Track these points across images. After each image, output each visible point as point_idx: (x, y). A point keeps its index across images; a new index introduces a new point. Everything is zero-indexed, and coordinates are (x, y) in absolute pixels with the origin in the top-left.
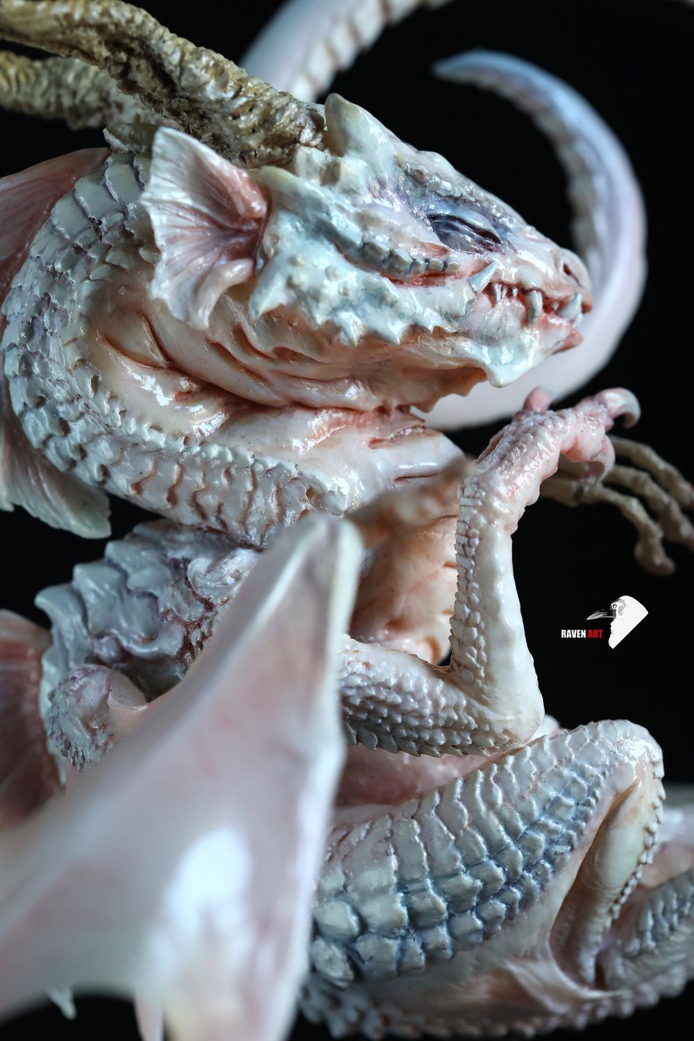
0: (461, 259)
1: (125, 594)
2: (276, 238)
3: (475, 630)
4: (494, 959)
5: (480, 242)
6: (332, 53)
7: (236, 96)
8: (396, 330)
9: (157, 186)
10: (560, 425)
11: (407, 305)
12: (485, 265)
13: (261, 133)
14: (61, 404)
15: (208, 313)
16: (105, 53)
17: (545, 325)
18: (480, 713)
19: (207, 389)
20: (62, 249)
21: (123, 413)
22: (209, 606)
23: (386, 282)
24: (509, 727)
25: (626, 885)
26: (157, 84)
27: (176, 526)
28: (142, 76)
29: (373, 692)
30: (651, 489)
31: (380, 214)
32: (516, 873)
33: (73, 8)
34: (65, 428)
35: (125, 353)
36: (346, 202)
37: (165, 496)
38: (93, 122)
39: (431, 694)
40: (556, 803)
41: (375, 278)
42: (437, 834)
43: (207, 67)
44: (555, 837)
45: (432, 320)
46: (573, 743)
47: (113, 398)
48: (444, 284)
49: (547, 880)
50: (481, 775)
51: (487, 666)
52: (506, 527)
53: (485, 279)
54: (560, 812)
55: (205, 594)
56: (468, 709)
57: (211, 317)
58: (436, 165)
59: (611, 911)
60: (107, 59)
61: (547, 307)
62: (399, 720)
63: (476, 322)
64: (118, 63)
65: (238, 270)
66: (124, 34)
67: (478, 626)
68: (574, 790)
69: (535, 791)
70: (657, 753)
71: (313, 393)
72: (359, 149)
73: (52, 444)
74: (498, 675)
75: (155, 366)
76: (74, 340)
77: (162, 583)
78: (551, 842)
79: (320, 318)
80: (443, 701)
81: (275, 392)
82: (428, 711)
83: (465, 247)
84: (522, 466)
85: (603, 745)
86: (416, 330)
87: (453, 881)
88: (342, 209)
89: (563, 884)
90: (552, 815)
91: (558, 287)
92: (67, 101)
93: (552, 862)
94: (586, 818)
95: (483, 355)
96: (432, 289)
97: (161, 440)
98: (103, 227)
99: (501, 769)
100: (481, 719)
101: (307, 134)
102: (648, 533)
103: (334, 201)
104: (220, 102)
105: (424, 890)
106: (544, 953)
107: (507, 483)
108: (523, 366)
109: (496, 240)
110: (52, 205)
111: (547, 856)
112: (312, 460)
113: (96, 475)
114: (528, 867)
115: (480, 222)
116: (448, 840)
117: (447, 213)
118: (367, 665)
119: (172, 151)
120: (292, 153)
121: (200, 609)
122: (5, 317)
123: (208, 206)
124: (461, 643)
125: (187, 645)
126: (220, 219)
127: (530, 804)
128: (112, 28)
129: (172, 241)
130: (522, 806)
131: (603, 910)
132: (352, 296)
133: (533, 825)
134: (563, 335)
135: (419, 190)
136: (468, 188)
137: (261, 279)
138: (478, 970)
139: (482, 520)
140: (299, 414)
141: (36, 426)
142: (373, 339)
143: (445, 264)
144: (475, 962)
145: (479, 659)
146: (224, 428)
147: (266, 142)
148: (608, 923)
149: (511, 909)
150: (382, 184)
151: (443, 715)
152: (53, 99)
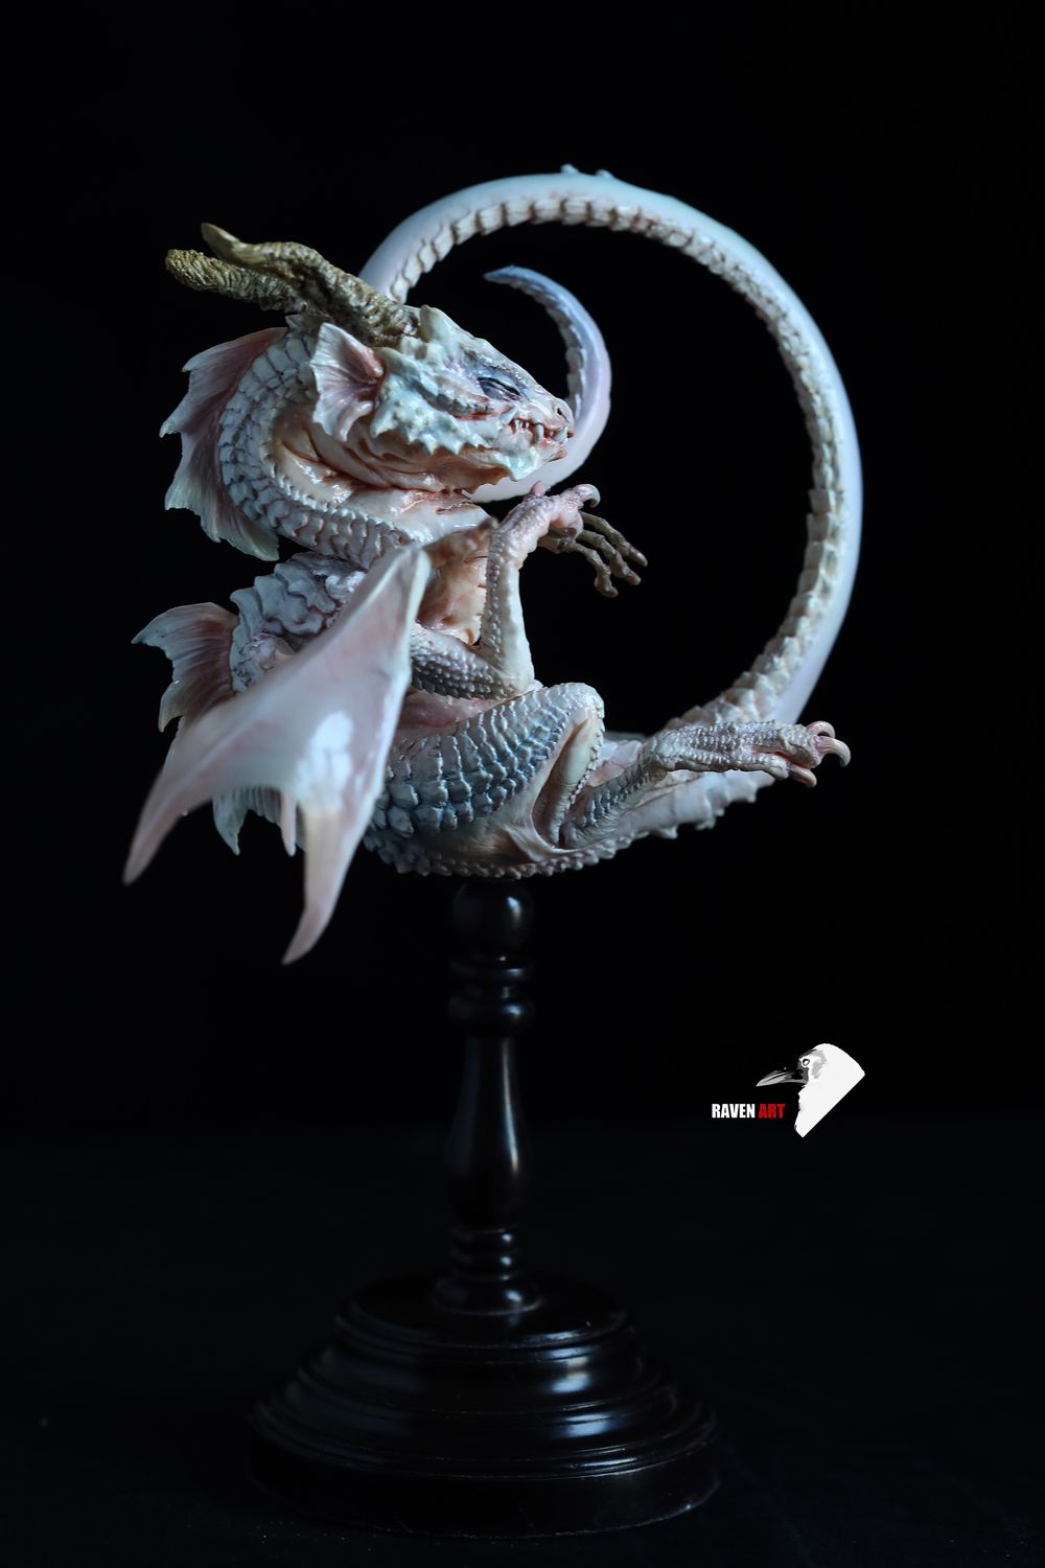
0: (496, 405)
1: (286, 596)
2: (388, 390)
3: (495, 625)
4: (499, 824)
5: (507, 395)
6: (422, 264)
7: (368, 304)
8: (456, 446)
9: (319, 356)
10: (550, 506)
11: (463, 431)
12: (510, 409)
13: (381, 327)
14: (254, 480)
15: (346, 432)
16: (292, 276)
17: (545, 445)
18: (496, 674)
19: (341, 475)
20: (259, 389)
21: (291, 488)
22: (338, 603)
23: (452, 418)
24: (513, 683)
25: (579, 783)
26: (321, 295)
27: (320, 556)
28: (314, 290)
29: (433, 659)
30: (606, 545)
31: (449, 377)
32: (513, 770)
33: (275, 250)
34: (255, 493)
35: (295, 452)
36: (430, 370)
37: (313, 538)
38: (276, 307)
39: (467, 662)
40: (539, 730)
41: (445, 415)
42: (467, 746)
43: (351, 287)
44: (537, 750)
45: (477, 441)
46: (550, 695)
47: (286, 478)
48: (485, 419)
49: (531, 776)
50: (495, 711)
51: (501, 646)
52: (516, 565)
53: (510, 417)
54: (541, 735)
55: (337, 597)
56: (489, 672)
57: (349, 435)
58: (484, 348)
59: (570, 799)
60: (293, 279)
61: (546, 434)
62: (448, 676)
63: (503, 443)
64: (299, 281)
65: (365, 407)
66: (304, 265)
67: (496, 622)
68: (550, 723)
69: (527, 722)
70: (601, 704)
71: (405, 480)
72: (439, 338)
73: (247, 504)
74: (507, 651)
75: (311, 461)
76: (265, 443)
77: (310, 590)
78: (535, 753)
79: (412, 438)
80: (474, 666)
81: (384, 480)
82: (465, 671)
83: (499, 398)
84: (527, 529)
85: (568, 696)
86: (467, 446)
87: (476, 774)
88: (427, 374)
89: (541, 779)
90: (536, 736)
91: (553, 422)
92: (261, 294)
93: (535, 765)
94: (556, 740)
95: (506, 461)
96: (478, 422)
97: (314, 505)
98: (285, 377)
99: (507, 708)
100: (496, 678)
101: (408, 328)
102: (602, 571)
103: (423, 369)
104: (359, 307)
105: (458, 778)
106: (528, 822)
107: (518, 539)
108: (529, 470)
109: (517, 393)
110: (253, 360)
111: (534, 762)
112: (402, 520)
113: (273, 524)
114: (520, 768)
115: (509, 383)
116: (473, 748)
117: (489, 376)
118: (430, 642)
119: (329, 337)
120: (400, 339)
121: (332, 606)
122: (221, 426)
123: (348, 369)
124: (486, 632)
125: (324, 627)
126: (355, 376)
127: (523, 730)
128: (296, 261)
129: (327, 388)
130: (519, 730)
131: (565, 797)
132: (431, 425)
133: (526, 742)
134: (555, 451)
135: (473, 363)
136: (502, 360)
137: (377, 414)
138: (488, 830)
139: (502, 560)
140: (396, 493)
141: (237, 494)
142: (442, 451)
143: (487, 408)
144: (486, 824)
145: (496, 642)
146: (350, 499)
147: (384, 332)
148: (568, 806)
149: (509, 793)
150: (451, 359)
151: (474, 674)
152: (252, 292)
